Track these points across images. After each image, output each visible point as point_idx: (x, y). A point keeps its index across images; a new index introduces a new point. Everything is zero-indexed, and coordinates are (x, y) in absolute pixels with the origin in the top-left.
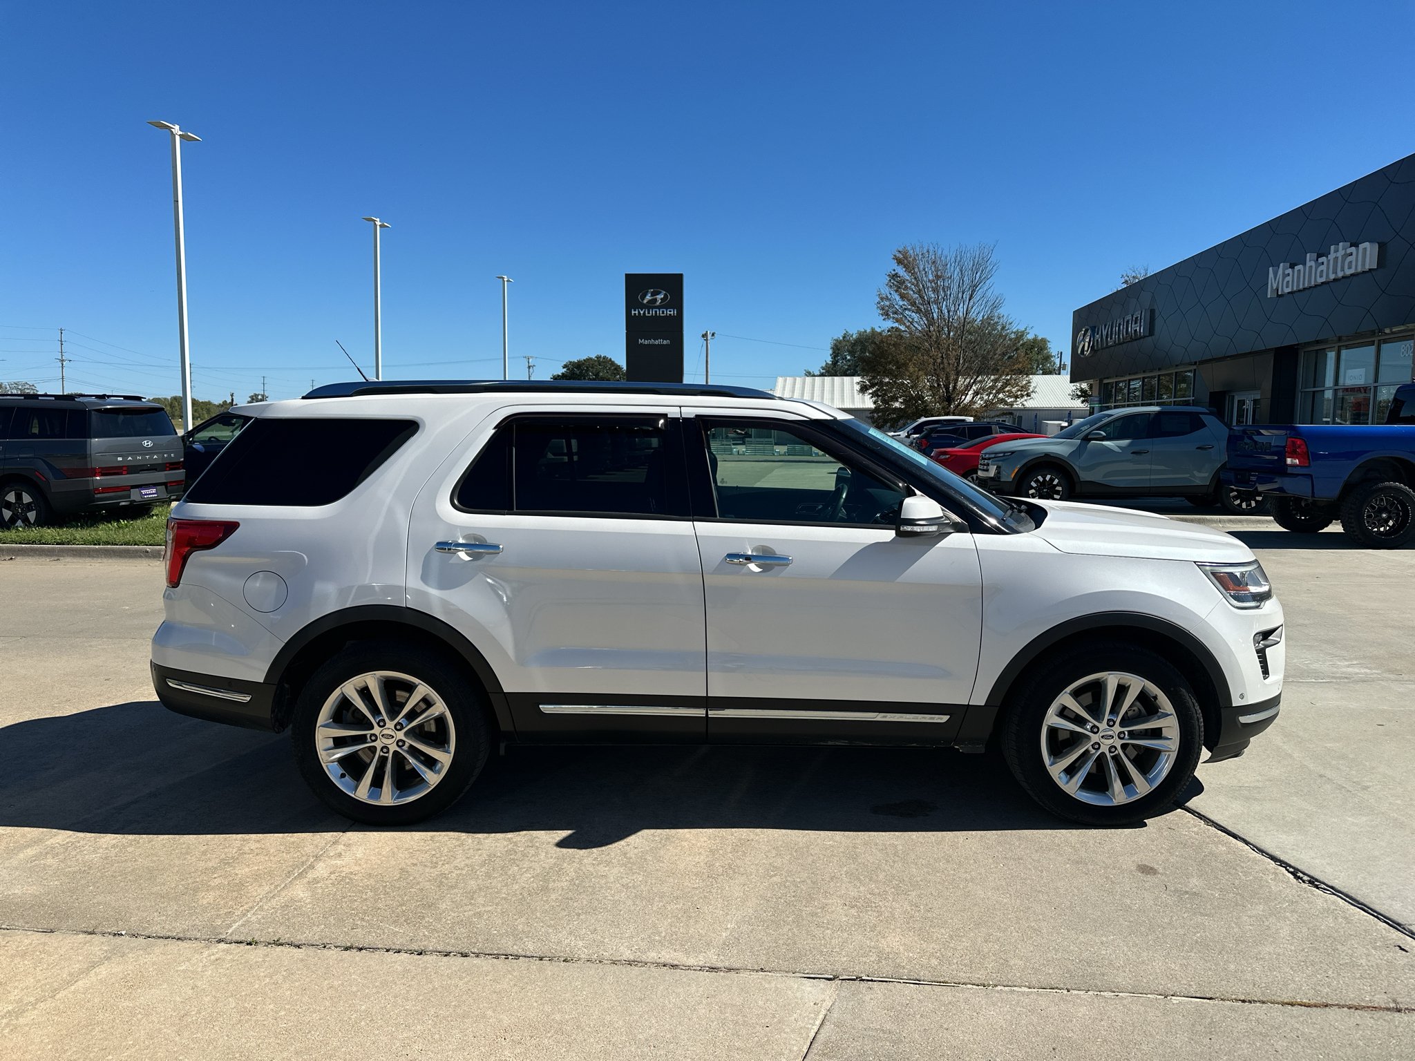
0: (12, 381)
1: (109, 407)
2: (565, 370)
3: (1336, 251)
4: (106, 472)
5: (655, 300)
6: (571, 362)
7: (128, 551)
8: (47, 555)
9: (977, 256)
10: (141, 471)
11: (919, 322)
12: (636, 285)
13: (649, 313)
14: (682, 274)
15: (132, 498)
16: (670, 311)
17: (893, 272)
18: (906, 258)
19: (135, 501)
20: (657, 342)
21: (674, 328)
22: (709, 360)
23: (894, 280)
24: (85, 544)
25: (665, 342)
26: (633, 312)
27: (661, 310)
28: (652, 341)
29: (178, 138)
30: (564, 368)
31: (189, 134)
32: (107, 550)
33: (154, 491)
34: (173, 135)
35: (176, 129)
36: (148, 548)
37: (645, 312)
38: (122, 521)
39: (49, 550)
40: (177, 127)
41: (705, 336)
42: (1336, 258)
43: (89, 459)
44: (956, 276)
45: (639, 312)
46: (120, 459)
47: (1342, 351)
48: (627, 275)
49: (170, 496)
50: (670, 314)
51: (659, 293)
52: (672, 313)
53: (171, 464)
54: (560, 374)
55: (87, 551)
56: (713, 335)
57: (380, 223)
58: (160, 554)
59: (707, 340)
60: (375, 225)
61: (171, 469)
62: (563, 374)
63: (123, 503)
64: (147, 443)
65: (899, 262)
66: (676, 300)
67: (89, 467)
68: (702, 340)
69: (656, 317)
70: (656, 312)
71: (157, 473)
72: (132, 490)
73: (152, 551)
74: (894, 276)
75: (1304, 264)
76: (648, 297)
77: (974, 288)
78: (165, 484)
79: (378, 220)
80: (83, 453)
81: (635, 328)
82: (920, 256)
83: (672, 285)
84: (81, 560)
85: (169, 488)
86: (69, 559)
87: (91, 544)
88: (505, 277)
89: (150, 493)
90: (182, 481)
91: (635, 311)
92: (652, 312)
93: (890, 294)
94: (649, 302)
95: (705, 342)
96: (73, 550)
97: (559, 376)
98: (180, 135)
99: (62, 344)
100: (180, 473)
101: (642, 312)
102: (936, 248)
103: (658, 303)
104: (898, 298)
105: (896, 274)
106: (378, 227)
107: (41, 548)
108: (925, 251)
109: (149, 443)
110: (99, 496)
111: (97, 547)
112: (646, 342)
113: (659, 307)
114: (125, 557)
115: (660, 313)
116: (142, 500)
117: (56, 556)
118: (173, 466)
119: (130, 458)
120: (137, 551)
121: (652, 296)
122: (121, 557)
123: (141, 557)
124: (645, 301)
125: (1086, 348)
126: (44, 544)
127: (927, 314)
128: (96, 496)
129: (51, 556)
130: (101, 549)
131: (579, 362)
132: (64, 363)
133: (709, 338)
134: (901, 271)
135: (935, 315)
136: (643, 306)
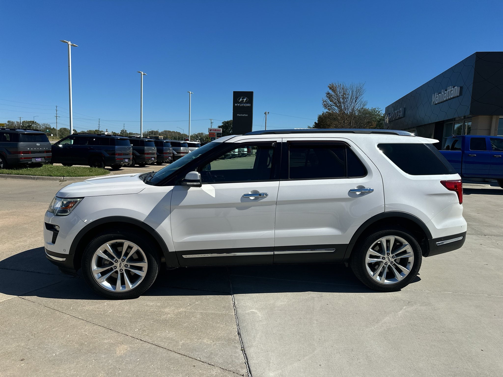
0: (43, 123)
1: (25, 133)
2: (223, 124)
3: (449, 89)
4: (24, 153)
5: (243, 101)
6: (225, 121)
7: (26, 177)
8: (3, 177)
9: (358, 87)
10: (36, 153)
11: (336, 110)
12: (237, 95)
13: (241, 105)
14: (253, 92)
15: (32, 161)
16: (248, 105)
17: (328, 92)
18: (332, 87)
19: (33, 162)
20: (243, 115)
21: (249, 111)
22: (266, 122)
23: (328, 95)
24: (15, 174)
25: (246, 115)
26: (235, 105)
27: (245, 104)
28: (242, 115)
29: (70, 46)
30: (222, 123)
31: (74, 44)
32: (20, 177)
33: (40, 159)
34: (69, 45)
35: (70, 43)
36: (32, 176)
37: (239, 105)
38: (28, 168)
39: (4, 176)
40: (70, 42)
41: (265, 113)
42: (449, 91)
43: (18, 148)
44: (350, 94)
45: (237, 104)
46: (28, 149)
47: (455, 125)
48: (234, 92)
49: (46, 161)
50: (248, 106)
51: (245, 98)
52: (249, 105)
53: (46, 151)
54: (221, 126)
55: (15, 177)
56: (268, 113)
57: (143, 73)
58: (35, 178)
59: (266, 115)
60: (142, 74)
61: (46, 153)
62: (222, 125)
63: (29, 163)
64: (38, 144)
65: (330, 88)
66: (250, 101)
67: (18, 151)
68: (264, 115)
69: (243, 106)
70: (243, 105)
71: (41, 154)
72: (32, 159)
73: (33, 177)
74: (328, 94)
75: (441, 93)
76: (241, 100)
77: (357, 98)
78: (44, 157)
79: (142, 72)
80: (16, 146)
81: (236, 110)
82: (338, 87)
83: (249, 95)
84: (13, 179)
85: (45, 158)
86: (9, 179)
87: (16, 175)
88: (190, 92)
89: (39, 160)
90: (51, 156)
91: (236, 104)
92: (242, 105)
93: (327, 100)
94: (241, 101)
95: (265, 115)
96: (11, 176)
97: (220, 126)
98: (71, 45)
99: (57, 111)
100: (50, 154)
101: (238, 105)
102: (344, 84)
103: (244, 102)
104: (329, 101)
105: (329, 93)
106: (142, 75)
107: (2, 175)
108: (339, 85)
109: (39, 144)
110: (22, 160)
111: (18, 175)
112: (240, 115)
113: (244, 103)
114: (25, 179)
115: (245, 105)
116: (35, 162)
117: (6, 178)
118: (47, 152)
119: (32, 149)
120: (29, 177)
121: (242, 99)
122: (24, 179)
123: (30, 179)
124: (240, 101)
125: (387, 121)
126: (3, 174)
127: (340, 107)
128: (20, 160)
129: (4, 178)
130: (19, 176)
131: (228, 121)
132: (57, 118)
133: (267, 114)
134: (330, 92)
135: (343, 108)
136: (239, 103)
